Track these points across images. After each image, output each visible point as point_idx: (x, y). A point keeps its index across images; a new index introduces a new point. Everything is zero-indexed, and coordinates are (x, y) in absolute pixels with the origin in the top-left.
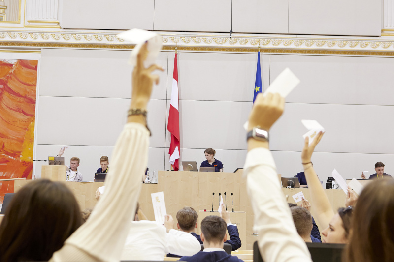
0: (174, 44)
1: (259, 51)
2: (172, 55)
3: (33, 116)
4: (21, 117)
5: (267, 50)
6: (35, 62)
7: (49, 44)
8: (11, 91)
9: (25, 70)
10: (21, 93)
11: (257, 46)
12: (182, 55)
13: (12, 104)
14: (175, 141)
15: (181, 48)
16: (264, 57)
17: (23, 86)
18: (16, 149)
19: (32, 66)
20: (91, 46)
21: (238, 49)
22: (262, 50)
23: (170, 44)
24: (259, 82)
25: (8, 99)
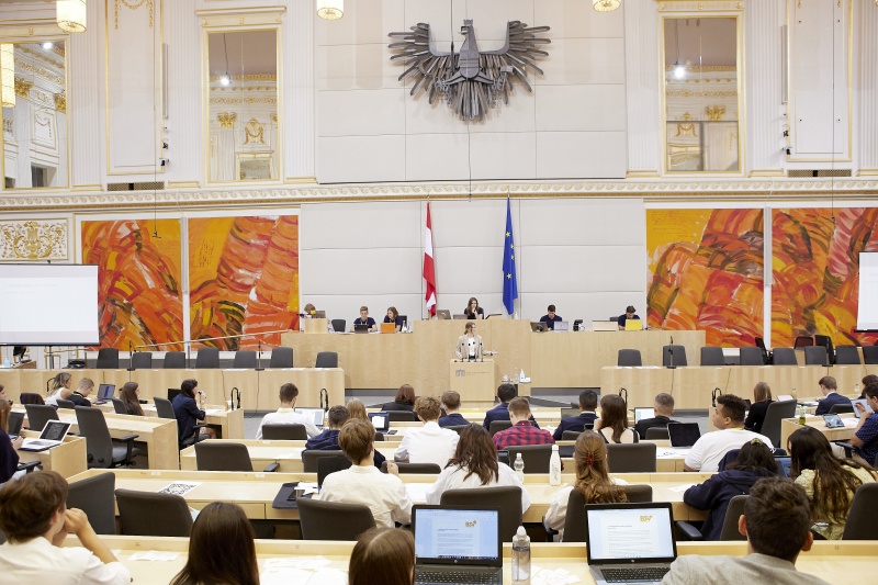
0: (426, 193)
1: (509, 197)
2: (425, 203)
3: (296, 268)
4: (285, 270)
5: (517, 195)
6: (296, 217)
7: (307, 200)
8: (275, 246)
9: (286, 225)
10: (285, 247)
11: (506, 192)
12: (434, 204)
13: (277, 258)
14: (431, 288)
15: (433, 197)
16: (514, 202)
17: (285, 241)
18: (283, 300)
19: (292, 221)
20: (346, 199)
21: (489, 196)
22: (512, 195)
23: (422, 193)
24: (509, 228)
25: (272, 253)
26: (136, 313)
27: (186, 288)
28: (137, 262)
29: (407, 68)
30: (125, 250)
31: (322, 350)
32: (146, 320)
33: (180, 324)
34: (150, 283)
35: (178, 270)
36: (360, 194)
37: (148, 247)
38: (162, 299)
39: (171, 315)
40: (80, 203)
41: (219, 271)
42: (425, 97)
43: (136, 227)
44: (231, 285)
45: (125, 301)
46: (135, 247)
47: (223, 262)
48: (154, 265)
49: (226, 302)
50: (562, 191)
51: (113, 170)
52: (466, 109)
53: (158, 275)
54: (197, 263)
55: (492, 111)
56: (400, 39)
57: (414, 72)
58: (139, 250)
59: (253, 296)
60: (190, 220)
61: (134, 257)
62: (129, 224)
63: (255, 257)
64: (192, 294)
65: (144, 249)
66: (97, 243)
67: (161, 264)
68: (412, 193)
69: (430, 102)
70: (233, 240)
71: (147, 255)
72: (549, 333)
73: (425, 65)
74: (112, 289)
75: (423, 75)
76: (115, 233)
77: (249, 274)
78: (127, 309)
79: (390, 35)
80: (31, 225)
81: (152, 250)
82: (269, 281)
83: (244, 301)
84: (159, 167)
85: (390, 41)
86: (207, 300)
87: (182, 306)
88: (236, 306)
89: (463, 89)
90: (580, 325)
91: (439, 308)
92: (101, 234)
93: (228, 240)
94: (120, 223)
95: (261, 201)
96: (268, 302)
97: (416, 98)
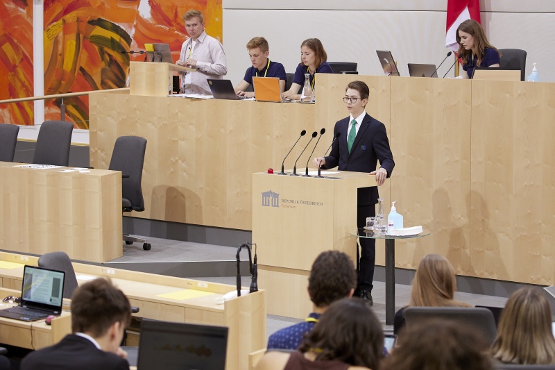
49: (100, 23)
59: (144, 9)
83: (130, 21)
86: (71, 17)
87: (31, 28)
88: (116, 29)
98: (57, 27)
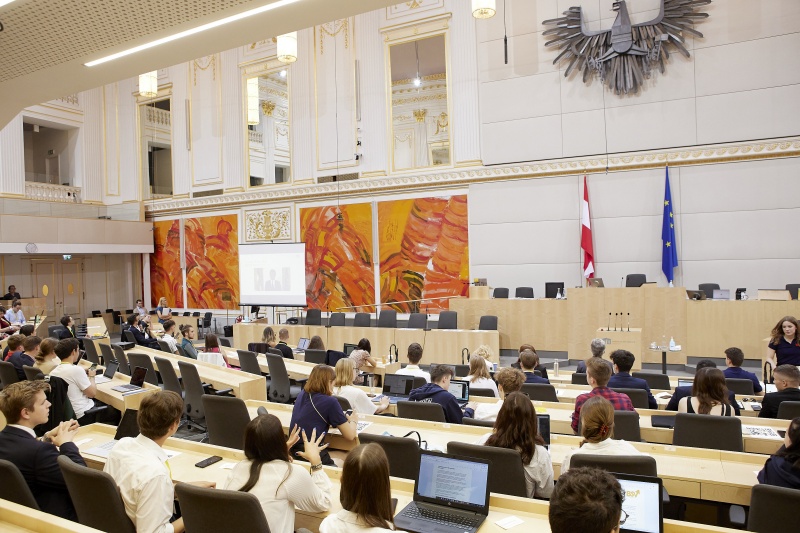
0: (583, 168)
1: (667, 166)
2: (582, 178)
3: (466, 242)
4: (457, 243)
5: (676, 163)
6: (465, 196)
7: (474, 180)
8: (448, 223)
9: (458, 203)
10: (456, 223)
11: (664, 161)
12: (591, 178)
13: (449, 233)
14: (589, 258)
15: (590, 171)
16: (673, 171)
17: (456, 218)
18: (456, 270)
19: (462, 200)
20: (509, 177)
21: (646, 166)
22: (671, 164)
23: (579, 168)
24: (668, 196)
25: (446, 229)
26: (340, 281)
27: (376, 260)
28: (340, 240)
29: (561, 51)
30: (331, 230)
31: (484, 314)
32: (346, 287)
33: (372, 290)
34: (349, 256)
35: (370, 245)
36: (521, 172)
37: (347, 227)
38: (358, 269)
39: (365, 283)
40: (298, 194)
41: (402, 245)
42: (579, 76)
43: (338, 211)
44: (413, 257)
45: (331, 272)
46: (338, 227)
47: (406, 238)
48: (353, 242)
49: (408, 272)
50: (727, 155)
51: (321, 166)
52: (621, 83)
53: (355, 249)
54: (385, 239)
55: (648, 82)
56: (554, 26)
57: (568, 54)
58: (341, 229)
59: (430, 266)
60: (379, 203)
61: (337, 235)
62: (333, 209)
63: (432, 232)
64: (381, 265)
65: (345, 229)
66: (311, 225)
67: (357, 240)
68: (570, 169)
69: (584, 81)
70: (413, 218)
71: (348, 234)
72: (706, 302)
73: (578, 46)
74: (322, 262)
75: (576, 56)
76: (324, 216)
77: (427, 247)
78: (332, 278)
79: (544, 23)
80: (266, 213)
81: (351, 229)
82: (444, 254)
83: (423, 271)
84: (354, 161)
85: (544, 28)
86: (392, 270)
87: (373, 275)
88: (417, 275)
89: (616, 65)
90: (742, 294)
91: (598, 276)
92: (314, 218)
93: (409, 218)
94: (327, 208)
95: (435, 184)
96: (442, 271)
97: (571, 79)
98: (387, 274)
